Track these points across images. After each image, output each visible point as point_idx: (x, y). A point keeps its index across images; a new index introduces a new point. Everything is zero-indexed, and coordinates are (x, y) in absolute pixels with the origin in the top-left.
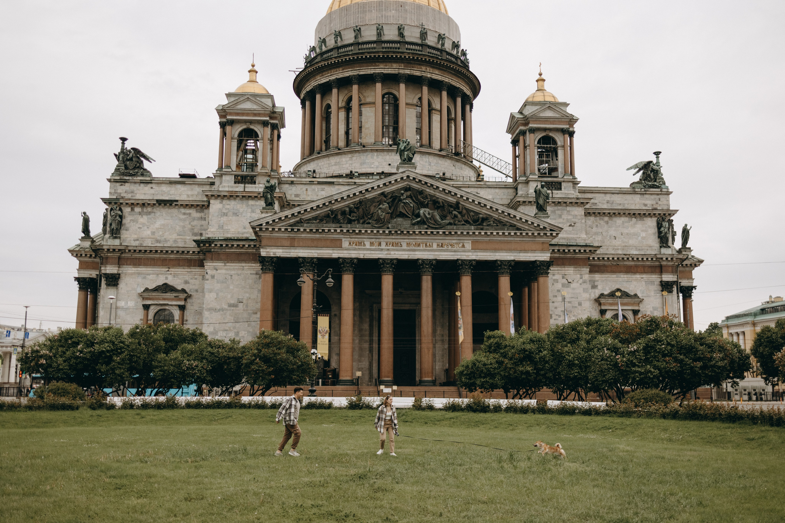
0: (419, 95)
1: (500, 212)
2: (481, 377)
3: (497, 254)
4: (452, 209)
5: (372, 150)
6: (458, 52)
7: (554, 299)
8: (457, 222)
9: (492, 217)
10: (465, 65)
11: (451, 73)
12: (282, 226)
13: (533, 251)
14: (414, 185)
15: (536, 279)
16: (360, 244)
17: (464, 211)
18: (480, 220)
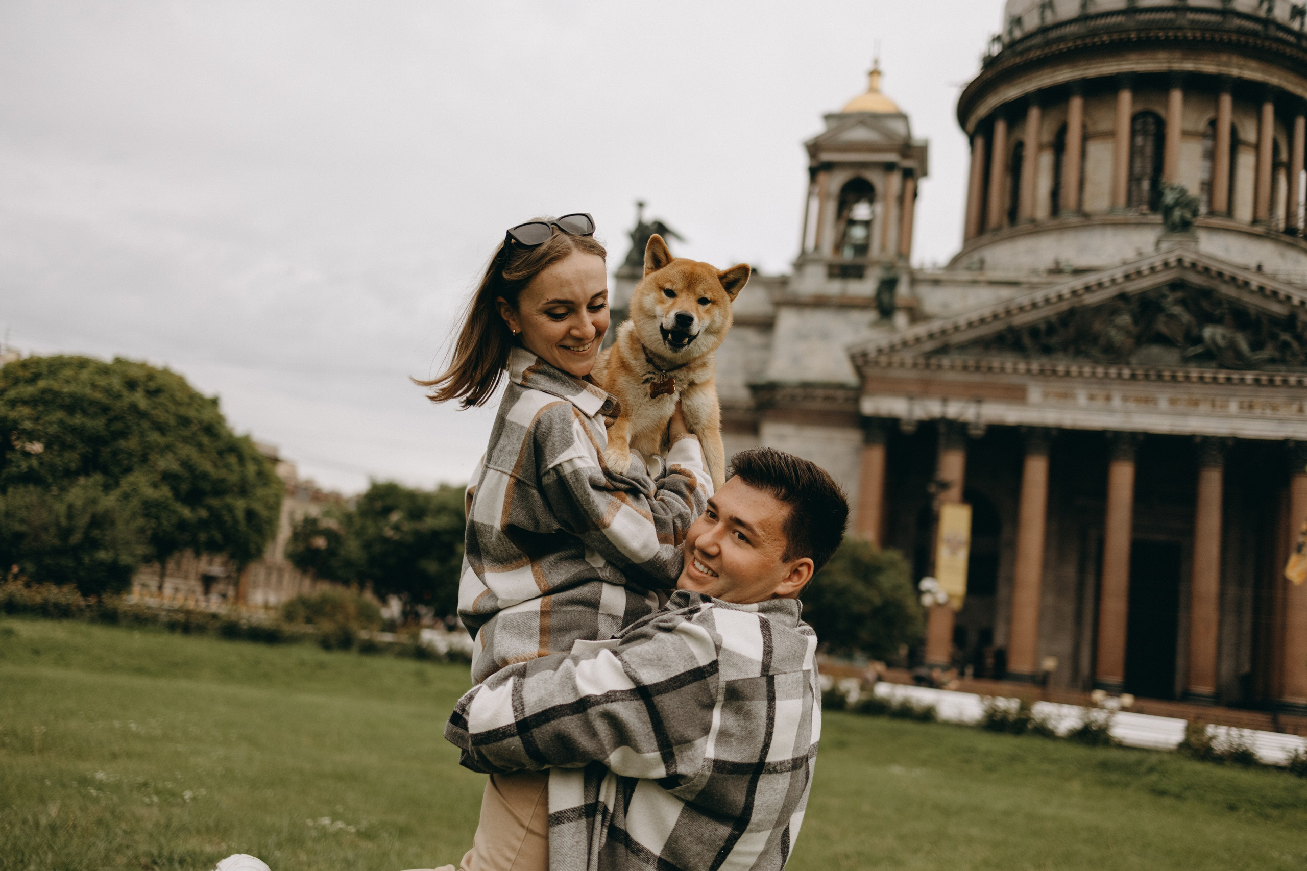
0: (1213, 115)
4: (1279, 330)
5: (1104, 225)
8: (1288, 357)
12: (908, 357)
14: (1194, 279)
16: (1065, 395)
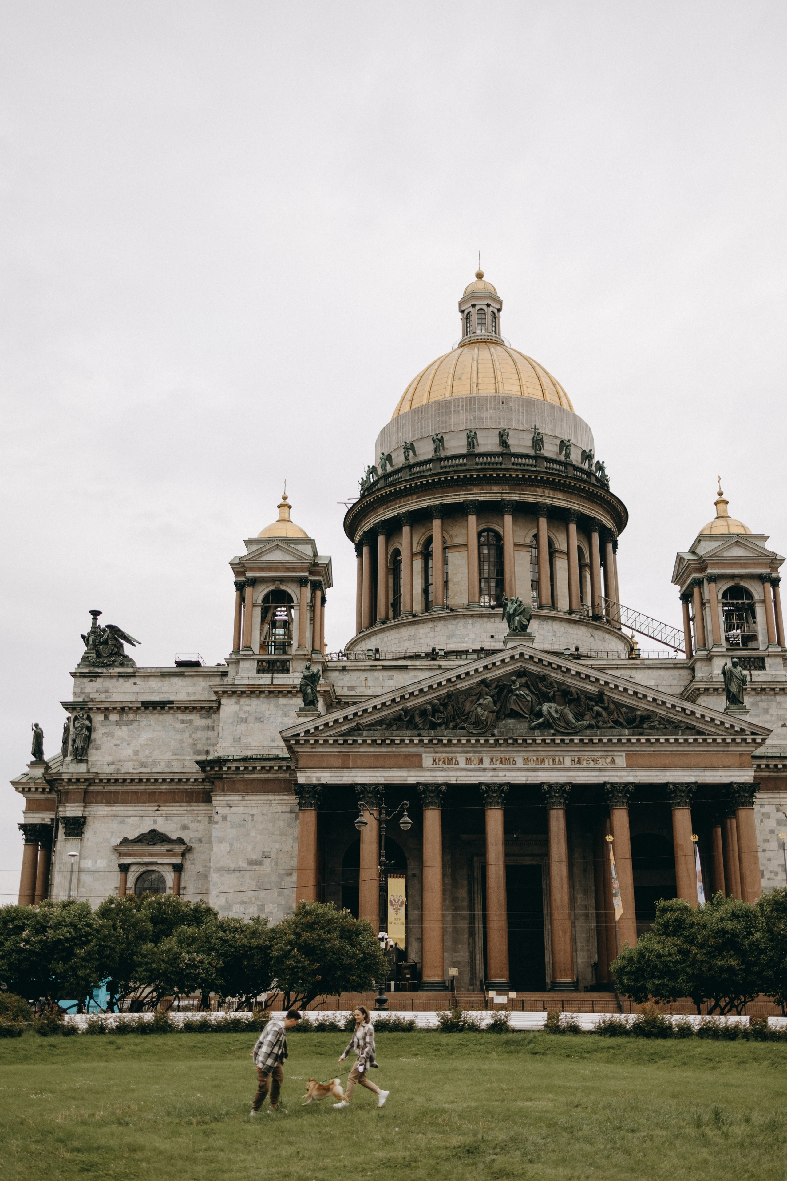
0: (535, 531)
1: (669, 706)
2: (653, 976)
3: (668, 773)
4: (593, 703)
5: (464, 616)
6: (590, 466)
7: (766, 846)
8: (601, 723)
9: (656, 714)
10: (603, 484)
11: (581, 496)
12: (329, 736)
13: (726, 767)
14: (532, 668)
15: (734, 813)
16: (450, 760)
17: (612, 706)
18: (638, 720)
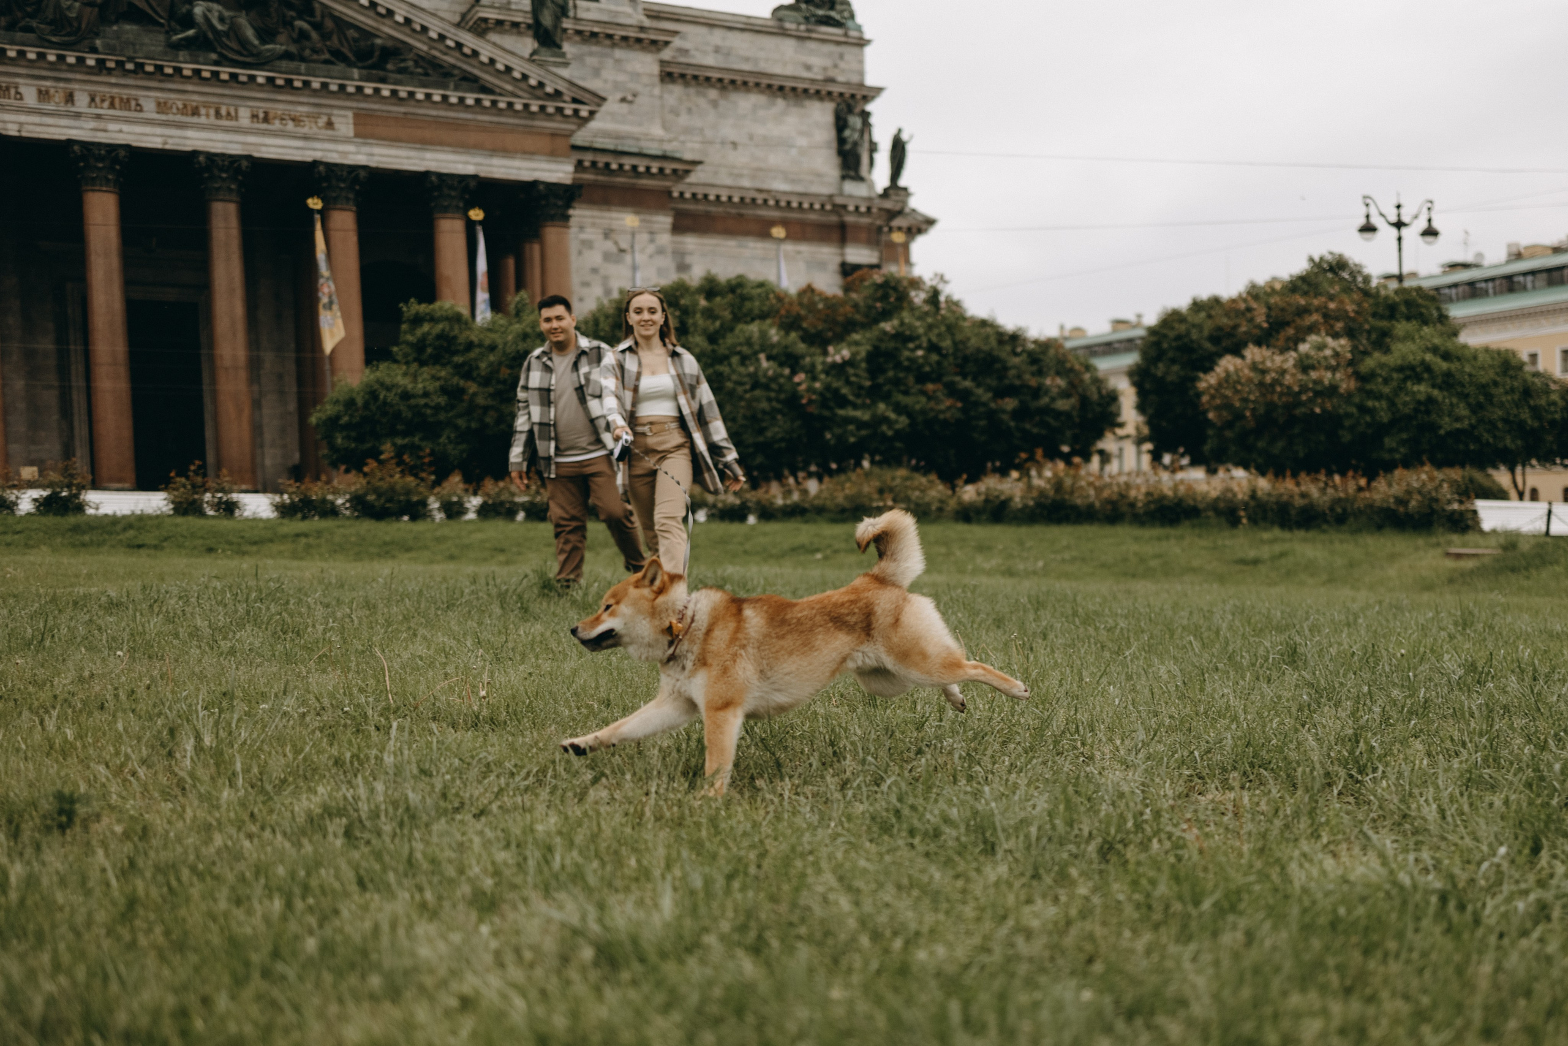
1: (433, 35)
2: (393, 433)
3: (429, 155)
4: (293, 14)
7: (584, 291)
8: (307, 52)
9: (411, 48)
13: (528, 154)
15: (536, 235)
16: (4, 91)
18: (377, 54)
